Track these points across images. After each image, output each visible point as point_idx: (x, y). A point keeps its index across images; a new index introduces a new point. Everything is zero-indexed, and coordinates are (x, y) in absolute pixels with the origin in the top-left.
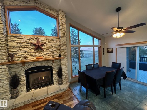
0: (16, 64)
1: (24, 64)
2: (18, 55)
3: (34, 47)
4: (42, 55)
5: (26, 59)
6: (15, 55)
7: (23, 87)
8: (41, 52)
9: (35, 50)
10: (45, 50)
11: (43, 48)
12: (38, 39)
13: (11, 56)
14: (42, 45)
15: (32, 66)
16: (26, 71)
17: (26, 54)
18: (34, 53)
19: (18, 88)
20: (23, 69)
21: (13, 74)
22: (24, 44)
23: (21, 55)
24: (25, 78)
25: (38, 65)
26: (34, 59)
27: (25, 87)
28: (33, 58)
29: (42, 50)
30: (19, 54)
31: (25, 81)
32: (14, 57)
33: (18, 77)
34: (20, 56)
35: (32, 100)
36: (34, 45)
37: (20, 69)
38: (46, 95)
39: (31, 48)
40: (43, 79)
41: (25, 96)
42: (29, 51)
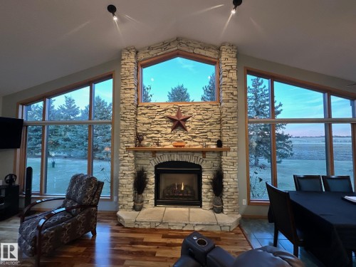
0: (144, 152)
1: (154, 152)
2: (148, 138)
3: (171, 124)
4: (184, 140)
5: (158, 145)
6: (145, 138)
7: (151, 195)
8: (182, 134)
9: (174, 128)
10: (189, 129)
11: (186, 125)
12: (179, 109)
13: (139, 138)
14: (185, 120)
15: (165, 159)
16: (156, 167)
17: (159, 135)
18: (170, 136)
19: (143, 194)
20: (152, 162)
21: (139, 169)
22: (157, 118)
23: (151, 137)
24: (154, 179)
25: (176, 158)
26: (169, 146)
27: (153, 196)
28: (168, 143)
29: (184, 129)
30: (149, 136)
31: (154, 185)
32: (143, 139)
33: (146, 175)
34: (150, 140)
35: (161, 223)
36: (172, 120)
37: (148, 162)
38: (186, 224)
39: (166, 126)
40: (182, 189)
41: (151, 212)
42: (164, 131)
